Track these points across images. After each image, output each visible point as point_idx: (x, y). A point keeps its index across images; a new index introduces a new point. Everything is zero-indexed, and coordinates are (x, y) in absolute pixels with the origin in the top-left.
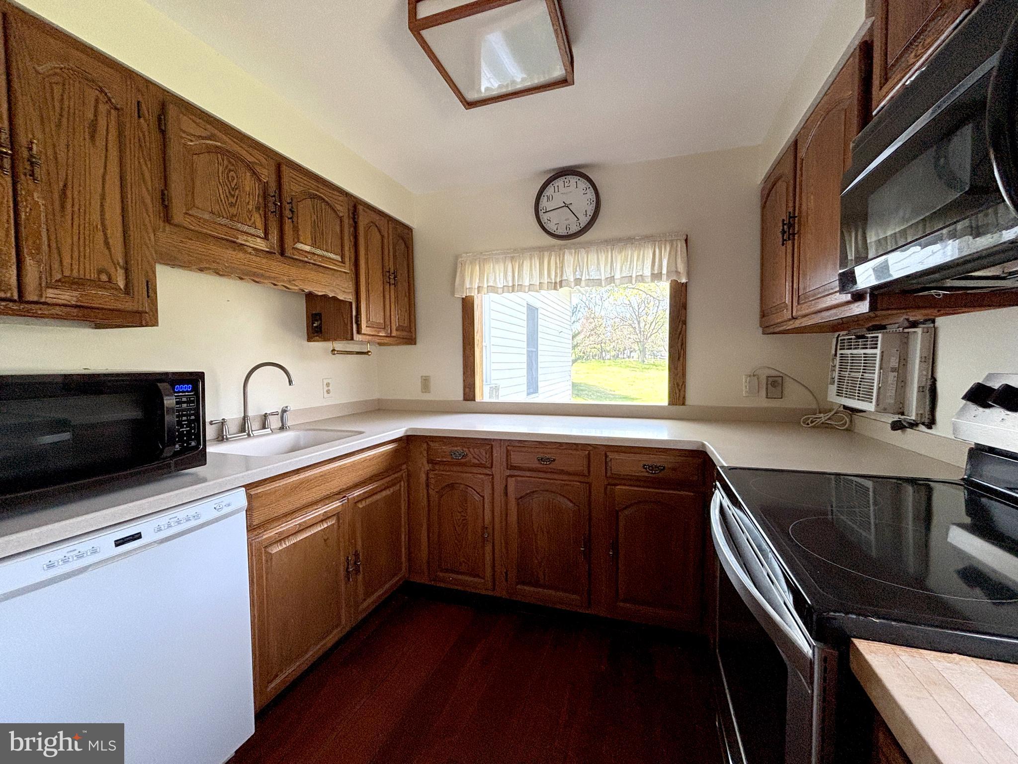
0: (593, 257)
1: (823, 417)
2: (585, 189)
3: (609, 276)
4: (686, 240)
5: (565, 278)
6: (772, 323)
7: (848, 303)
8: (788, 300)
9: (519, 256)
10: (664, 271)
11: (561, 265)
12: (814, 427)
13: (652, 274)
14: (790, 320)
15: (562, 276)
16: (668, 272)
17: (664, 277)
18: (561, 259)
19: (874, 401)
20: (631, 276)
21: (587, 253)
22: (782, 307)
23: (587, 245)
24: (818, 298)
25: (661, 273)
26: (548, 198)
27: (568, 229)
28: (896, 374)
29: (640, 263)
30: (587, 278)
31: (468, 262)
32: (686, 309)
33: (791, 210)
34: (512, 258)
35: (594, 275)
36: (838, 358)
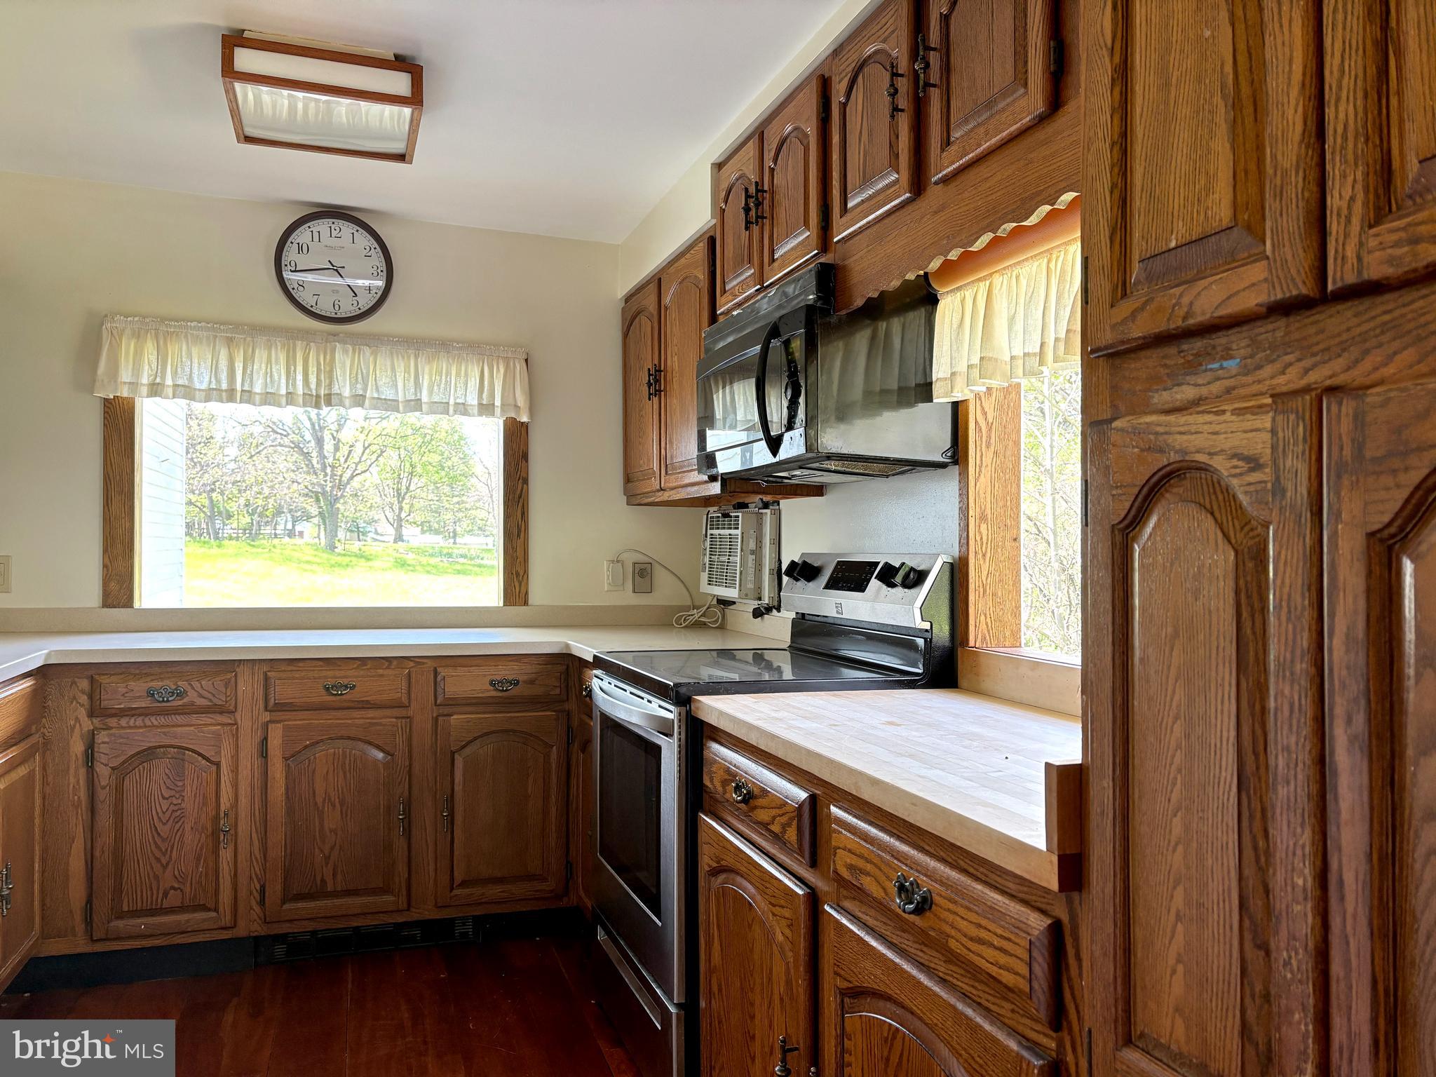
0: (383, 361)
1: (696, 614)
2: (368, 248)
3: (413, 398)
4: (526, 360)
5: (336, 389)
6: (638, 492)
7: (706, 482)
8: (656, 468)
9: (245, 339)
10: (498, 402)
11: (328, 369)
12: (686, 627)
13: (480, 405)
14: (658, 491)
15: (330, 385)
16: (503, 405)
17: (498, 411)
18: (328, 357)
19: (737, 586)
20: (448, 403)
21: (375, 354)
22: (649, 475)
23: (375, 341)
24: (684, 472)
25: (493, 404)
26: (300, 249)
27: (337, 307)
28: (754, 557)
29: (461, 385)
30: (376, 395)
31: (128, 331)
32: (527, 461)
33: (656, 362)
34: (230, 341)
35: (388, 394)
36: (708, 540)
